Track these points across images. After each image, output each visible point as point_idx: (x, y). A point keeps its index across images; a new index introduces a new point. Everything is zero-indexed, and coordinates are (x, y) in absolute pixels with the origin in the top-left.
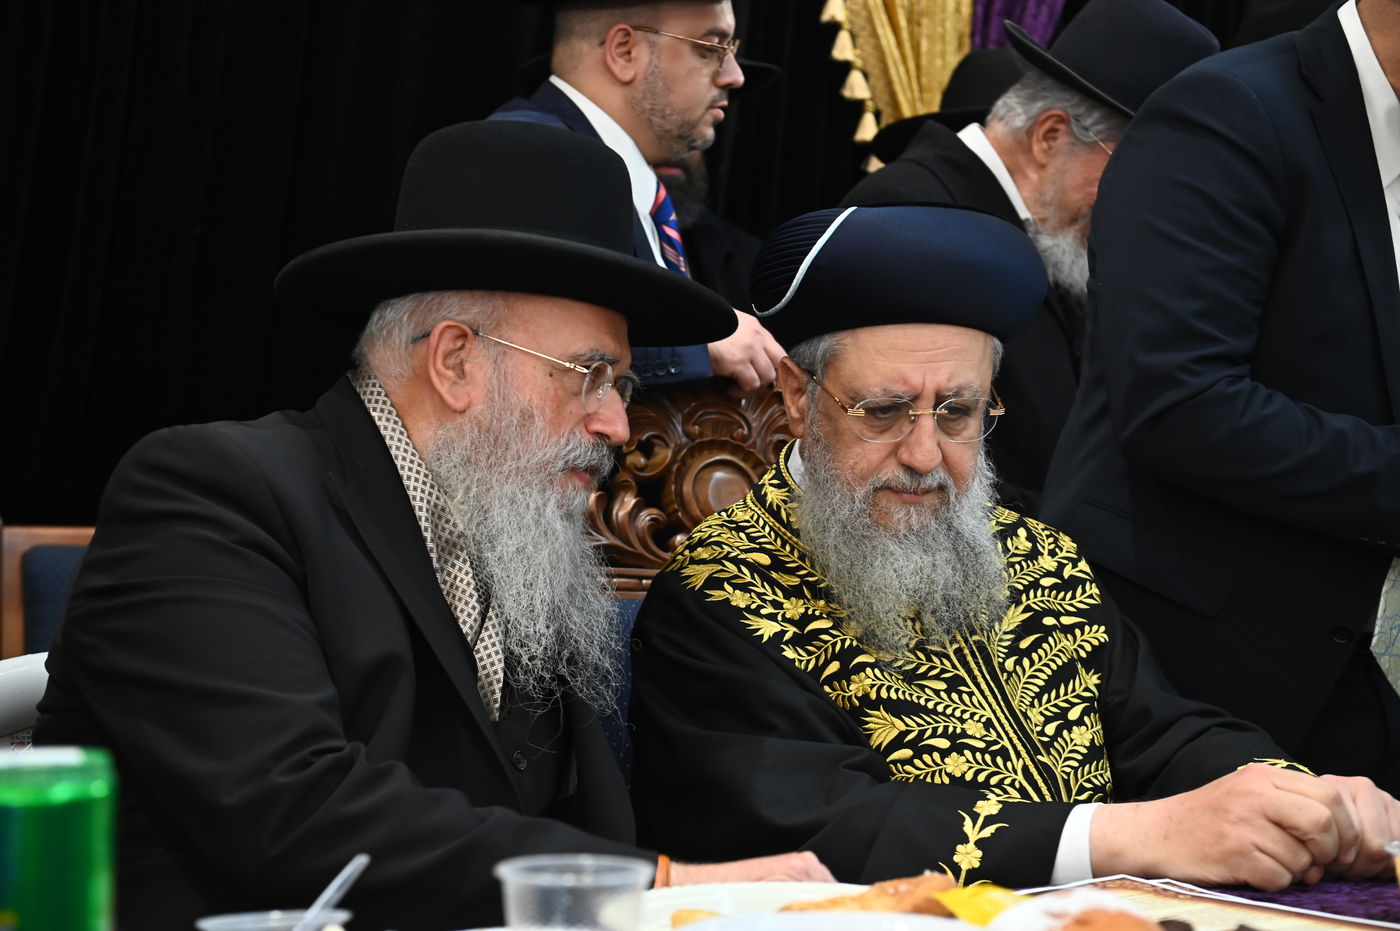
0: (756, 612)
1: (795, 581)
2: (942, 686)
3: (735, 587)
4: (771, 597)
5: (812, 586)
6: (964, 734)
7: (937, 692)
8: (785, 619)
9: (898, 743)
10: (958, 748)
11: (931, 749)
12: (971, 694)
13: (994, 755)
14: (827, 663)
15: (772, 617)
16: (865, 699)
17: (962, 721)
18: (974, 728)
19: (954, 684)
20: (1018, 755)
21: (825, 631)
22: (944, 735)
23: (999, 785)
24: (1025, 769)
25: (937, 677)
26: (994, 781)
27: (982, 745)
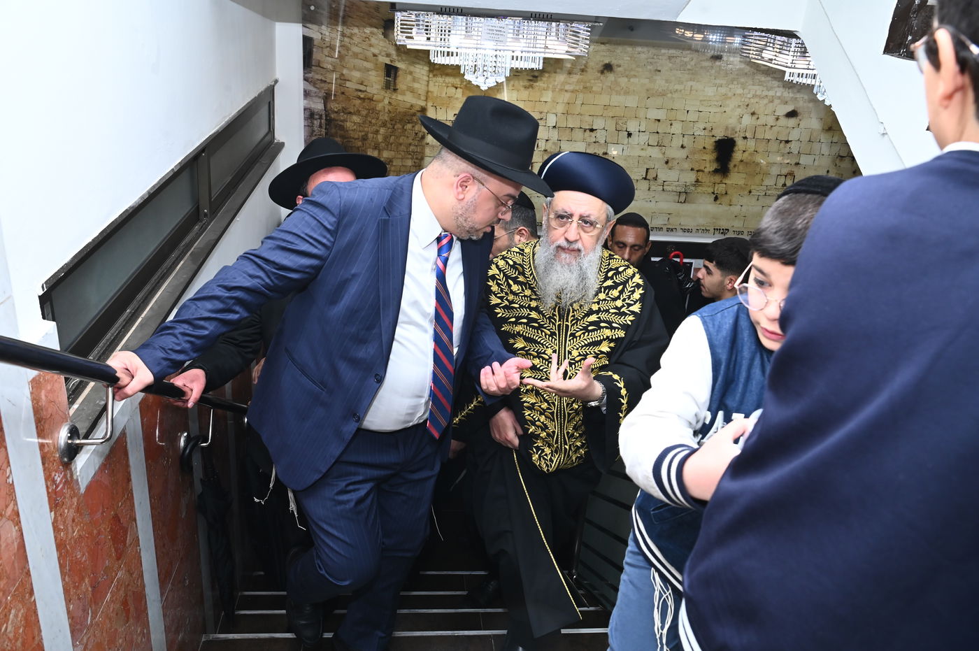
0: (495, 295)
6: (544, 353)
12: (556, 340)
14: (512, 317)
15: (501, 298)
17: (547, 347)
19: (553, 334)
21: (516, 308)
22: (536, 352)
26: (544, 370)
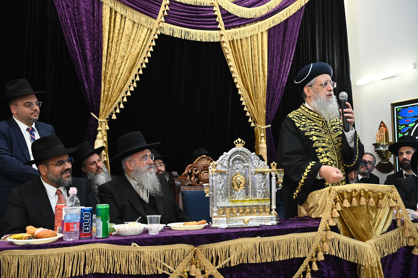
1: (305, 117)
2: (324, 133)
3: (296, 119)
4: (300, 121)
5: (308, 118)
7: (323, 134)
8: (302, 124)
9: (317, 140)
10: (324, 143)
11: (320, 142)
13: (329, 144)
16: (313, 134)
18: (327, 140)
20: (332, 144)
23: (329, 147)
24: (332, 146)
25: (323, 132)
27: (327, 142)
